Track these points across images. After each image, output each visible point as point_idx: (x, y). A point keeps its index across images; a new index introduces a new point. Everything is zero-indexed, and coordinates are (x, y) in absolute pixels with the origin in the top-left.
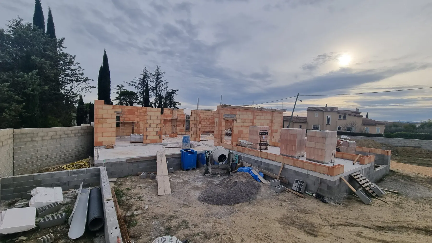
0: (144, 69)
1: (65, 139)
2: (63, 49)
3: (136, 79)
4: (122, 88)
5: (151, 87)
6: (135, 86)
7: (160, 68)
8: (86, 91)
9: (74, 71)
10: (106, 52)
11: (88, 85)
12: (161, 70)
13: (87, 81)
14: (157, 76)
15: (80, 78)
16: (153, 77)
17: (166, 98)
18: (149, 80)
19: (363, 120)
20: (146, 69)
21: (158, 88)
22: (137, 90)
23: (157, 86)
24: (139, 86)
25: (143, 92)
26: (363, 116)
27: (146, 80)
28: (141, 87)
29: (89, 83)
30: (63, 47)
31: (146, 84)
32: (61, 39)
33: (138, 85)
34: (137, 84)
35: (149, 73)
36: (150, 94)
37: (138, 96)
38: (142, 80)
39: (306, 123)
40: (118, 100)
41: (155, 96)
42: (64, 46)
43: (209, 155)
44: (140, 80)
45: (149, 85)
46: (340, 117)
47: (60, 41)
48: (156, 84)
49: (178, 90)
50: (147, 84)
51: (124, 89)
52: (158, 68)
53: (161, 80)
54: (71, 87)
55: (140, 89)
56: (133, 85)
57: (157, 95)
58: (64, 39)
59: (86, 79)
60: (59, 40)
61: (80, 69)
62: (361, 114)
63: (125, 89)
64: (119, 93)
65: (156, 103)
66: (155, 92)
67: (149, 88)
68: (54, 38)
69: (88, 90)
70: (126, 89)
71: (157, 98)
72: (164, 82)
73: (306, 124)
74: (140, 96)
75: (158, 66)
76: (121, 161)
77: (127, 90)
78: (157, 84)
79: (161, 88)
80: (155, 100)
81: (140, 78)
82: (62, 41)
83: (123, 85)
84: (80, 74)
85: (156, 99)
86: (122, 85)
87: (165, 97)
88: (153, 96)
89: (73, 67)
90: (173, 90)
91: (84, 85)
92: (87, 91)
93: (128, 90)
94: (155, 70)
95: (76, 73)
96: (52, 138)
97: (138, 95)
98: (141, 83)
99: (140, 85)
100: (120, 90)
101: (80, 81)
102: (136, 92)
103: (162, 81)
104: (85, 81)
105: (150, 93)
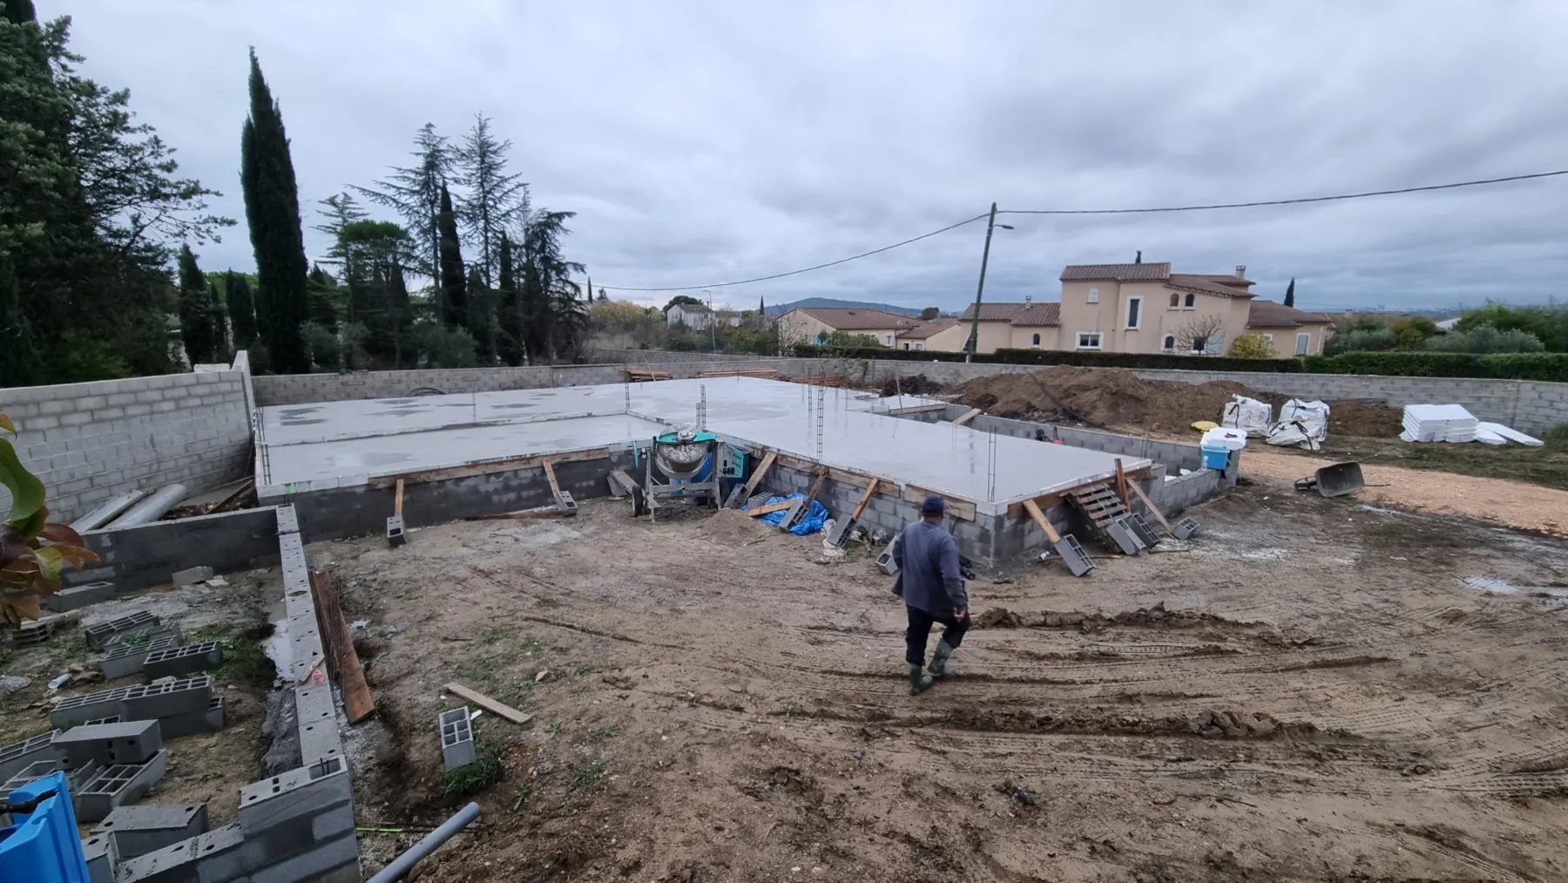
0: (423, 130)
1: (141, 422)
2: (71, 65)
3: (396, 173)
4: (348, 211)
5: (460, 203)
6: (394, 200)
7: (489, 123)
8: (199, 235)
9: (136, 158)
10: (259, 61)
11: (205, 213)
12: (495, 135)
13: (195, 199)
14: (479, 159)
15: (164, 186)
16: (463, 163)
17: (528, 245)
18: (449, 175)
19: (1252, 310)
20: (433, 130)
21: (491, 207)
22: (407, 220)
23: (485, 197)
24: (413, 201)
25: (433, 224)
26: (1253, 296)
27: (438, 176)
28: (423, 205)
29: (205, 206)
30: (71, 58)
31: (439, 191)
32: (54, 23)
33: (408, 197)
34: (405, 194)
35: (449, 146)
36: (459, 231)
37: (414, 241)
38: (421, 178)
39: (1055, 326)
40: (338, 259)
41: (482, 239)
42: (74, 53)
43: (644, 456)
44: (413, 176)
45: (453, 198)
46: (1175, 301)
47: (51, 30)
48: (481, 190)
49: (569, 214)
50: (446, 195)
51: (355, 215)
52: (480, 123)
53: (499, 173)
54: (135, 220)
55: (418, 213)
56: (389, 197)
57: (490, 234)
58: (66, 21)
59: (192, 191)
60: (49, 25)
61: (159, 147)
62: (1251, 290)
63: (359, 215)
64: (339, 229)
65: (487, 268)
66: (481, 224)
67: (454, 208)
68: (24, 21)
69: (208, 231)
70: (363, 215)
71: (489, 248)
72: (511, 180)
73: (1057, 329)
74: (419, 242)
75: (483, 118)
76: (351, 487)
77: (366, 218)
78: (483, 192)
79: (503, 208)
80: (483, 254)
81: (411, 171)
82: (61, 28)
83: (349, 198)
84: (161, 167)
85: (487, 253)
86: (346, 195)
87: (523, 242)
88: (476, 241)
89: (126, 139)
90: (550, 216)
91: (185, 212)
92: (203, 237)
93: (369, 218)
94: (472, 134)
95: (144, 165)
96: (96, 417)
97: (416, 238)
98: (417, 188)
99: (416, 197)
100: (340, 219)
101: (166, 197)
102: (403, 226)
103: (503, 180)
104: (186, 195)
105: (462, 228)
